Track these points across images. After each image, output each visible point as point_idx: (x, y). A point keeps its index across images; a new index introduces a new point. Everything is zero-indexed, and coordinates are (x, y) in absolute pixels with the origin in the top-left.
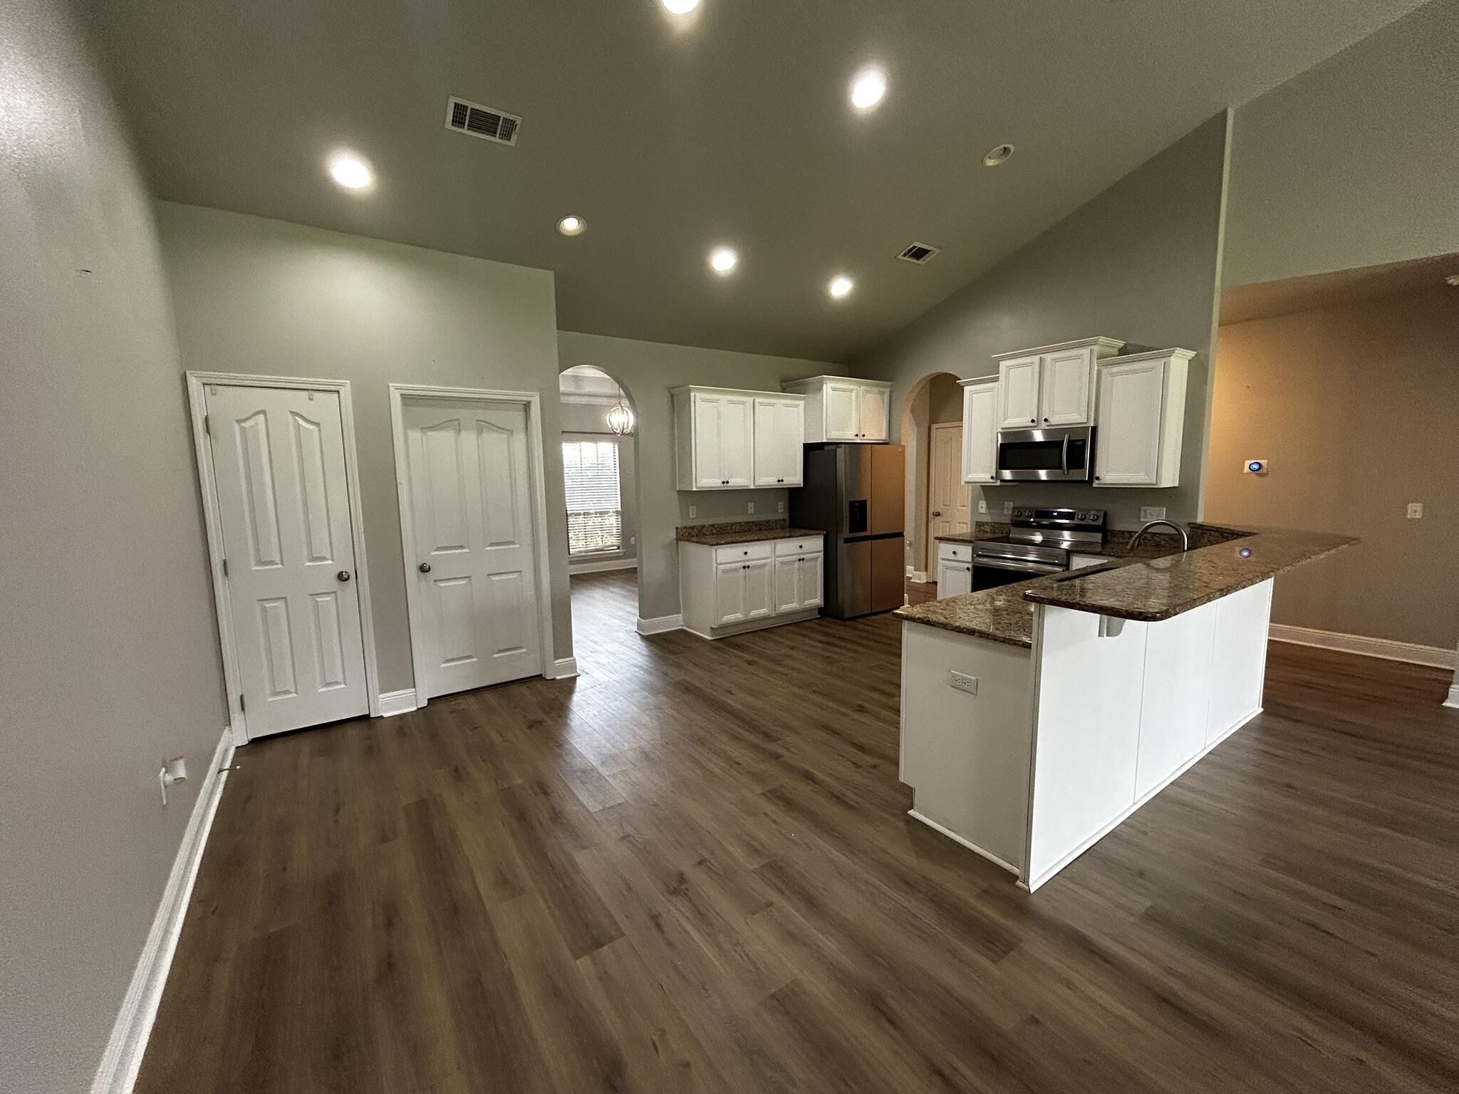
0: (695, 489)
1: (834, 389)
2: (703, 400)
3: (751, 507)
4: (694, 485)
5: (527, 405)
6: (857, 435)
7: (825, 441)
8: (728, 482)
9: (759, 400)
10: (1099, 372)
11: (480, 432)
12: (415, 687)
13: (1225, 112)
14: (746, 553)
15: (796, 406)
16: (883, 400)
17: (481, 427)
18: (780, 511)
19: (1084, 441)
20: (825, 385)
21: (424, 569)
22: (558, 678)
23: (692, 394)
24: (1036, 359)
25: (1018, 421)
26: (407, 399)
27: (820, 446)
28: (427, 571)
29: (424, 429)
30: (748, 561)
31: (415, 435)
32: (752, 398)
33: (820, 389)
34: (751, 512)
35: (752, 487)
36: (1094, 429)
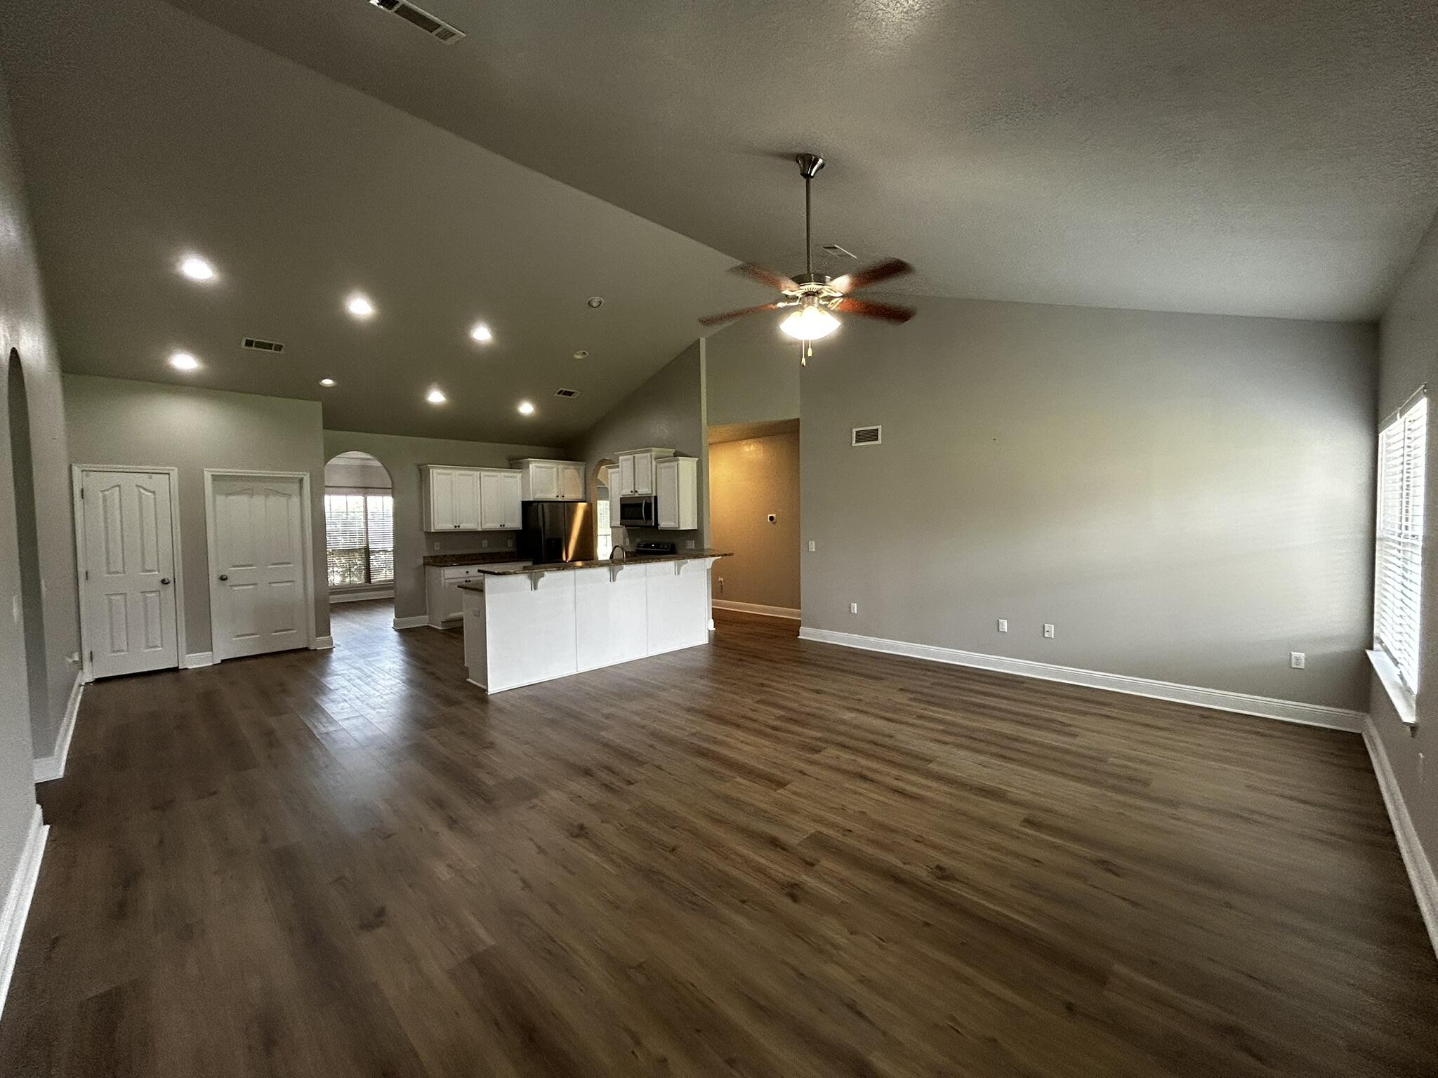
0: (433, 531)
1: (537, 467)
2: (439, 474)
3: (485, 543)
4: (432, 528)
5: (301, 480)
6: (557, 496)
7: (532, 500)
8: (459, 526)
9: (482, 473)
10: (656, 466)
11: (267, 496)
12: (212, 651)
13: (698, 342)
14: (467, 572)
15: (515, 477)
16: (579, 473)
17: (267, 493)
18: (510, 545)
19: (651, 504)
20: (531, 465)
21: (223, 579)
22: (318, 649)
23: (431, 471)
24: (631, 457)
25: (627, 491)
26: (215, 478)
27: (530, 503)
28: (225, 580)
29: (228, 494)
30: (469, 577)
31: (220, 499)
32: (478, 473)
33: (528, 467)
34: (485, 547)
35: (480, 530)
36: (656, 498)
